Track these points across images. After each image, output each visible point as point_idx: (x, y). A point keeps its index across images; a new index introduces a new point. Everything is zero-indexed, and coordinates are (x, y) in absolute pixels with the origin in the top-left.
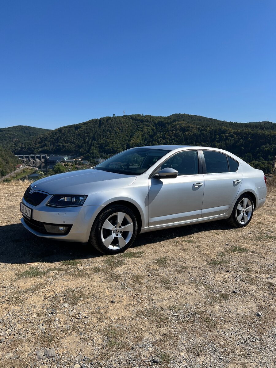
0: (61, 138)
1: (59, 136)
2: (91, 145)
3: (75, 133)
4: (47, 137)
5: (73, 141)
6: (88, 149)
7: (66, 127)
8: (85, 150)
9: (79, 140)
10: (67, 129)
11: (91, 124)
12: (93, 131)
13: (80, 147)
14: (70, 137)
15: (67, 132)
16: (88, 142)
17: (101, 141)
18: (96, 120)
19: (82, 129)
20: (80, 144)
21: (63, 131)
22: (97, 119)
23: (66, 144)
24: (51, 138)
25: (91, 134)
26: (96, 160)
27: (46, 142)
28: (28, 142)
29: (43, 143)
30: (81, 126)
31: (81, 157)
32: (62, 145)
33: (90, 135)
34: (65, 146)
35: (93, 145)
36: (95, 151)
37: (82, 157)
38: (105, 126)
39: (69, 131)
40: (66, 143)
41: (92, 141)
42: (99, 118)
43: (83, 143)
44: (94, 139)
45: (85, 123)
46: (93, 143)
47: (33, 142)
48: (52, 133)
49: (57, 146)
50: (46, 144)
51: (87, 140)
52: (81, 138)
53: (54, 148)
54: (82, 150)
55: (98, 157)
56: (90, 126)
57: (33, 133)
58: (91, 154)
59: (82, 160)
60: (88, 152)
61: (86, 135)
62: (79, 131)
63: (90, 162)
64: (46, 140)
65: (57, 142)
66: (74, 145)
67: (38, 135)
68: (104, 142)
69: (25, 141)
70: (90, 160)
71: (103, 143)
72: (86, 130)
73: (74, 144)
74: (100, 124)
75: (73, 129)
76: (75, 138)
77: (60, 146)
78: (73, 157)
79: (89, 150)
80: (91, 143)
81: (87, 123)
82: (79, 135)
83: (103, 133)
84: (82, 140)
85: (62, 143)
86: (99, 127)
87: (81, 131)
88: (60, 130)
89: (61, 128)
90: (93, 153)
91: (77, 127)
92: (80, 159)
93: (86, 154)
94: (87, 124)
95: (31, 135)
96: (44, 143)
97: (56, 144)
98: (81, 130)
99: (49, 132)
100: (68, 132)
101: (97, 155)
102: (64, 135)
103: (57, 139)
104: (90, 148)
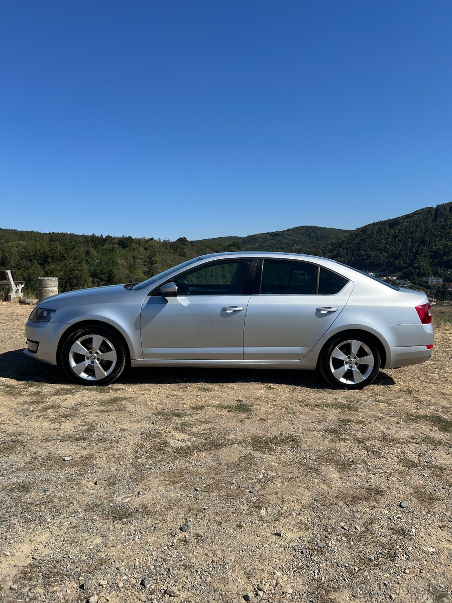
0: (365, 242)
1: (362, 240)
2: (417, 253)
3: (389, 234)
4: (343, 242)
5: (386, 247)
6: (410, 260)
7: (374, 224)
8: (405, 262)
9: (396, 245)
10: (376, 227)
11: (419, 217)
12: (422, 228)
13: (397, 257)
14: (380, 240)
15: (375, 233)
16: (412, 247)
17: (435, 246)
18: (429, 210)
19: (403, 227)
20: (397, 252)
21: (369, 232)
22: (432, 207)
23: (372, 253)
24: (349, 243)
25: (419, 235)
26: (424, 279)
27: (341, 250)
28: (314, 250)
29: (335, 252)
30: (401, 221)
31: (397, 274)
32: (366, 254)
33: (415, 236)
34: (371, 256)
35: (421, 253)
36: (424, 263)
37: (399, 273)
38: (446, 220)
39: (380, 230)
40: (372, 251)
41: (419, 246)
42: (435, 206)
43: (401, 251)
44: (423, 242)
45: (407, 216)
46: (420, 249)
47: (320, 251)
48: (351, 235)
49: (356, 256)
50: (340, 253)
51: (410, 244)
52: (400, 241)
53: (353, 259)
54: (400, 263)
55: (428, 275)
56: (417, 221)
57: (322, 236)
58: (415, 268)
59: (398, 279)
60: (410, 265)
61: (408, 235)
62: (397, 230)
63: (413, 283)
64: (340, 246)
65: (358, 250)
66: (386, 255)
67: (330, 240)
68: (442, 247)
69: (309, 248)
70: (414, 279)
71: (440, 249)
72: (410, 227)
73: (387, 252)
74: (436, 216)
75: (387, 227)
76: (389, 243)
77: (363, 255)
78: (383, 273)
79: (413, 261)
80: (417, 250)
81: (413, 216)
82: (396, 236)
83: (440, 231)
84: (401, 244)
85: (365, 250)
86: (435, 221)
87: (401, 229)
88: (364, 230)
89: (365, 227)
90: (419, 268)
91: (393, 223)
92: (395, 278)
93: (406, 268)
94: (411, 217)
95: (318, 240)
96: (337, 251)
97: (356, 253)
98: (399, 228)
99: (346, 234)
100: (378, 232)
101: (427, 271)
102: (371, 238)
103: (358, 244)
104: (415, 258)
